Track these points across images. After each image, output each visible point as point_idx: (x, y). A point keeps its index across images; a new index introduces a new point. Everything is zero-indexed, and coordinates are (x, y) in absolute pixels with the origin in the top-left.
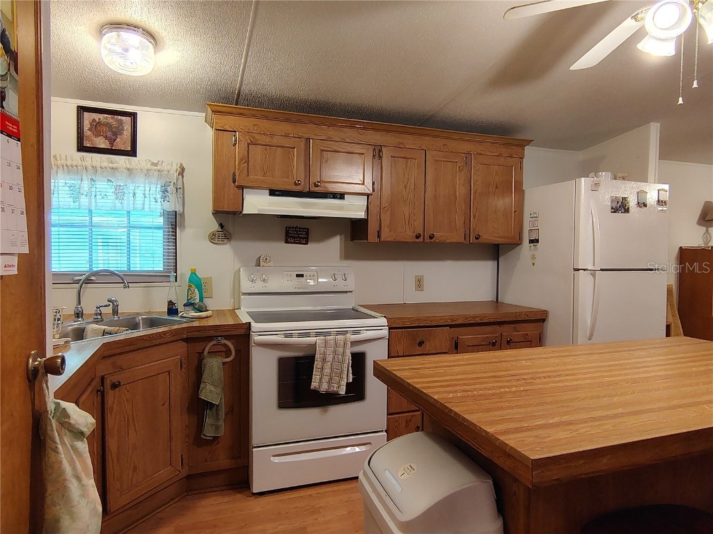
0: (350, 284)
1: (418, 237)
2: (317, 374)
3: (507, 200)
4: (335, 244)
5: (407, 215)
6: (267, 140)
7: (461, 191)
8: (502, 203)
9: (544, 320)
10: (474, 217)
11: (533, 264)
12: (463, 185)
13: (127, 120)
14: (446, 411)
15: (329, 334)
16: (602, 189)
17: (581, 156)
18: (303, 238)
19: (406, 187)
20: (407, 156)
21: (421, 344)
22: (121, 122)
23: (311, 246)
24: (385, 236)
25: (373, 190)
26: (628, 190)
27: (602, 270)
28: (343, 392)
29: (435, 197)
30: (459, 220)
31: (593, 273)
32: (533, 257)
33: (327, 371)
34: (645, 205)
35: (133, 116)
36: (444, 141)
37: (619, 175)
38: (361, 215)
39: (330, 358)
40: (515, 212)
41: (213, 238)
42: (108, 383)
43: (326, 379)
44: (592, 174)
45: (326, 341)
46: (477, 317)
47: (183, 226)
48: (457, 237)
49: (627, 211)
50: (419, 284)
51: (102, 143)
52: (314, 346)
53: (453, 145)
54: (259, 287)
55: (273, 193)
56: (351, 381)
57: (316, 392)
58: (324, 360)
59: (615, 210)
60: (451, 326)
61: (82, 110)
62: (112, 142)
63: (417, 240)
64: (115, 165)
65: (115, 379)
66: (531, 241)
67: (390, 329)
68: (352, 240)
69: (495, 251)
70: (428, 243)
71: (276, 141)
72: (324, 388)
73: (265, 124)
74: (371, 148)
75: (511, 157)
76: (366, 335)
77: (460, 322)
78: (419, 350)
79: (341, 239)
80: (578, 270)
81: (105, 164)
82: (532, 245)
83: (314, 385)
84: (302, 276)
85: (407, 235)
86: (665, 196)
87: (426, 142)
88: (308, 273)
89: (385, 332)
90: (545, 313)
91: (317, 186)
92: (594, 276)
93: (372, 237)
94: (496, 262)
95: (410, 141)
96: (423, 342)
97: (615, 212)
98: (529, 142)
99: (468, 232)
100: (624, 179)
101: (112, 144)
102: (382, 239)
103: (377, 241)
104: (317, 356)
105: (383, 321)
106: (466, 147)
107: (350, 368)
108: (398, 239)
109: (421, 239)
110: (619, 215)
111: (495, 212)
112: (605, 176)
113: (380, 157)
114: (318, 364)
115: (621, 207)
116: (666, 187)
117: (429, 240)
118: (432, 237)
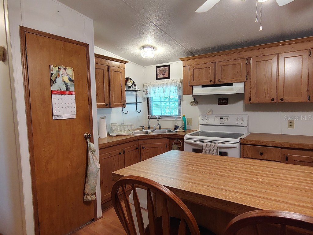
0: (245, 123)
1: (273, 100)
5: (266, 89)
6: (199, 67)
13: (167, 67)
15: (211, 142)
18: (225, 102)
21: (261, 154)
22: (166, 69)
24: (253, 100)
35: (169, 66)
39: (208, 152)
41: (192, 103)
42: (141, 147)
45: (207, 145)
47: (183, 100)
50: (291, 124)
51: (162, 76)
54: (205, 122)
55: (203, 86)
60: (282, 148)
61: (157, 67)
62: (164, 75)
63: (273, 102)
64: (163, 83)
65: (144, 146)
67: (241, 144)
70: (279, 103)
71: (203, 66)
73: (199, 61)
76: (227, 145)
77: (287, 146)
78: (260, 157)
79: (243, 102)
81: (161, 83)
84: (223, 118)
85: (267, 99)
87: (278, 49)
88: (225, 117)
89: (238, 145)
91: (219, 81)
93: (246, 101)
96: (263, 153)
101: (164, 76)
102: (251, 102)
103: (249, 103)
104: (203, 150)
105: (238, 140)
108: (260, 102)
109: (275, 101)
113: (250, 63)
117: (280, 101)
118: (282, 100)
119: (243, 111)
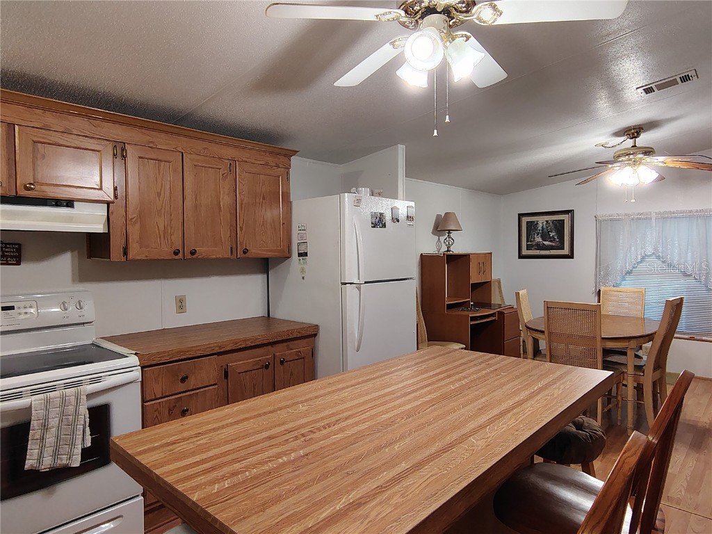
0: (89, 312)
1: (176, 253)
2: (33, 447)
3: (275, 212)
4: (64, 263)
5: (162, 228)
7: (226, 200)
8: (270, 214)
9: (315, 335)
10: (241, 229)
11: (303, 278)
12: (228, 194)
14: (209, 520)
16: (363, 204)
17: (342, 169)
18: (12, 257)
19: (159, 194)
20: (160, 158)
21: (184, 380)
23: (25, 268)
24: (134, 252)
25: (116, 197)
26: (384, 206)
27: (366, 283)
28: (76, 462)
29: (196, 207)
30: (225, 233)
31: (359, 286)
32: (303, 270)
33: (50, 439)
34: (398, 221)
36: (206, 144)
37: (376, 191)
38: (99, 228)
39: (54, 422)
40: (283, 224)
43: (48, 451)
44: (354, 189)
45: (48, 401)
46: (248, 340)
48: (222, 252)
49: (384, 226)
50: (181, 305)
52: (28, 409)
53: (215, 149)
56: (89, 444)
57: (34, 472)
58: (45, 427)
59: (374, 225)
60: (219, 354)
63: (176, 257)
66: (300, 255)
67: (142, 368)
68: (89, 257)
69: (264, 265)
70: (189, 259)
72: (47, 463)
74: (110, 146)
75: (278, 166)
76: (110, 381)
77: (229, 348)
78: (181, 387)
79: (72, 257)
80: (346, 284)
82: (301, 258)
83: (30, 463)
84: (12, 308)
85: (165, 252)
86: (412, 212)
87: (182, 143)
88: (21, 305)
89: (137, 374)
90: (317, 327)
91: (29, 189)
92: (359, 289)
93: (116, 253)
94: (266, 276)
95: (162, 140)
96: (187, 377)
97: (374, 227)
98: (295, 152)
99: (234, 246)
100: (380, 194)
102: (131, 256)
103: (123, 259)
105: (134, 360)
106: (229, 152)
107: (88, 429)
108: (151, 257)
109: (180, 255)
110: (378, 229)
111: (263, 225)
112: (364, 191)
113: (124, 157)
114: (34, 434)
115: (379, 222)
116: (412, 204)
117: (190, 256)
118: (193, 253)
119: (74, 281)
